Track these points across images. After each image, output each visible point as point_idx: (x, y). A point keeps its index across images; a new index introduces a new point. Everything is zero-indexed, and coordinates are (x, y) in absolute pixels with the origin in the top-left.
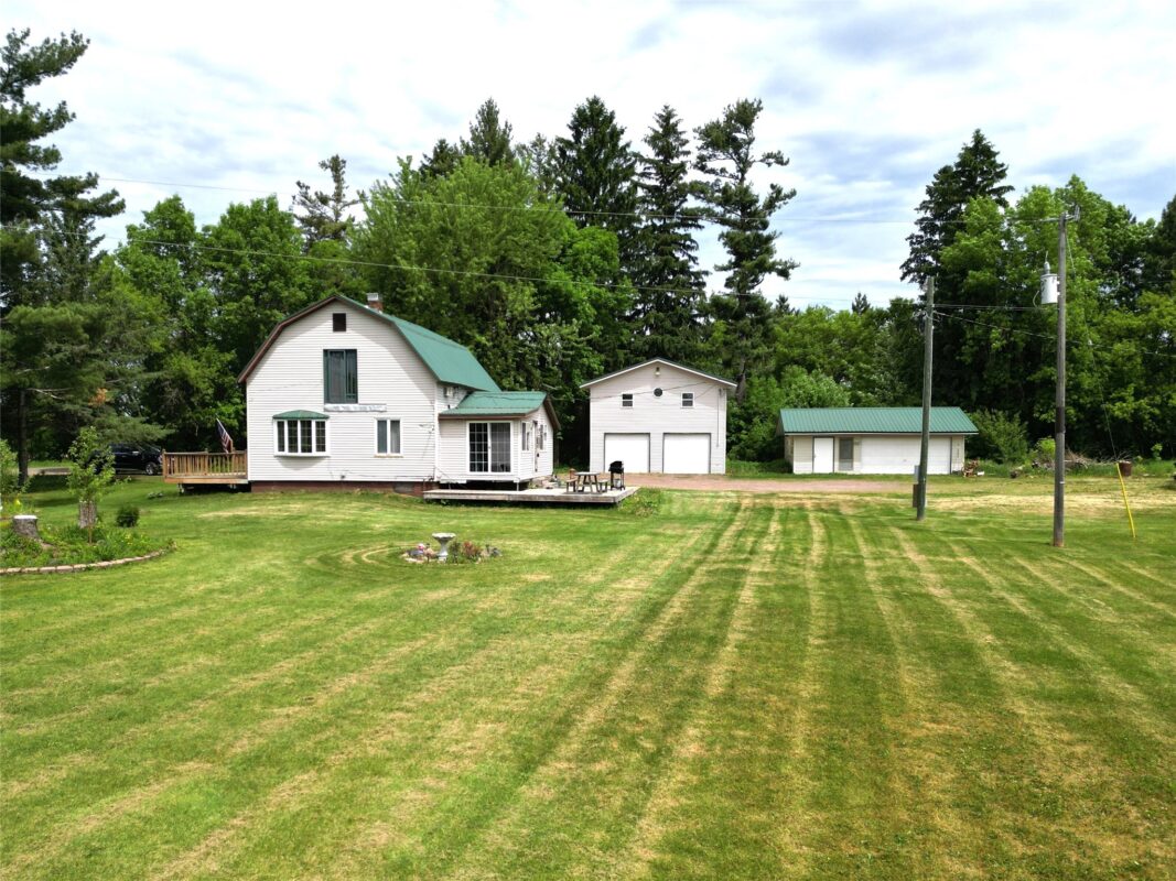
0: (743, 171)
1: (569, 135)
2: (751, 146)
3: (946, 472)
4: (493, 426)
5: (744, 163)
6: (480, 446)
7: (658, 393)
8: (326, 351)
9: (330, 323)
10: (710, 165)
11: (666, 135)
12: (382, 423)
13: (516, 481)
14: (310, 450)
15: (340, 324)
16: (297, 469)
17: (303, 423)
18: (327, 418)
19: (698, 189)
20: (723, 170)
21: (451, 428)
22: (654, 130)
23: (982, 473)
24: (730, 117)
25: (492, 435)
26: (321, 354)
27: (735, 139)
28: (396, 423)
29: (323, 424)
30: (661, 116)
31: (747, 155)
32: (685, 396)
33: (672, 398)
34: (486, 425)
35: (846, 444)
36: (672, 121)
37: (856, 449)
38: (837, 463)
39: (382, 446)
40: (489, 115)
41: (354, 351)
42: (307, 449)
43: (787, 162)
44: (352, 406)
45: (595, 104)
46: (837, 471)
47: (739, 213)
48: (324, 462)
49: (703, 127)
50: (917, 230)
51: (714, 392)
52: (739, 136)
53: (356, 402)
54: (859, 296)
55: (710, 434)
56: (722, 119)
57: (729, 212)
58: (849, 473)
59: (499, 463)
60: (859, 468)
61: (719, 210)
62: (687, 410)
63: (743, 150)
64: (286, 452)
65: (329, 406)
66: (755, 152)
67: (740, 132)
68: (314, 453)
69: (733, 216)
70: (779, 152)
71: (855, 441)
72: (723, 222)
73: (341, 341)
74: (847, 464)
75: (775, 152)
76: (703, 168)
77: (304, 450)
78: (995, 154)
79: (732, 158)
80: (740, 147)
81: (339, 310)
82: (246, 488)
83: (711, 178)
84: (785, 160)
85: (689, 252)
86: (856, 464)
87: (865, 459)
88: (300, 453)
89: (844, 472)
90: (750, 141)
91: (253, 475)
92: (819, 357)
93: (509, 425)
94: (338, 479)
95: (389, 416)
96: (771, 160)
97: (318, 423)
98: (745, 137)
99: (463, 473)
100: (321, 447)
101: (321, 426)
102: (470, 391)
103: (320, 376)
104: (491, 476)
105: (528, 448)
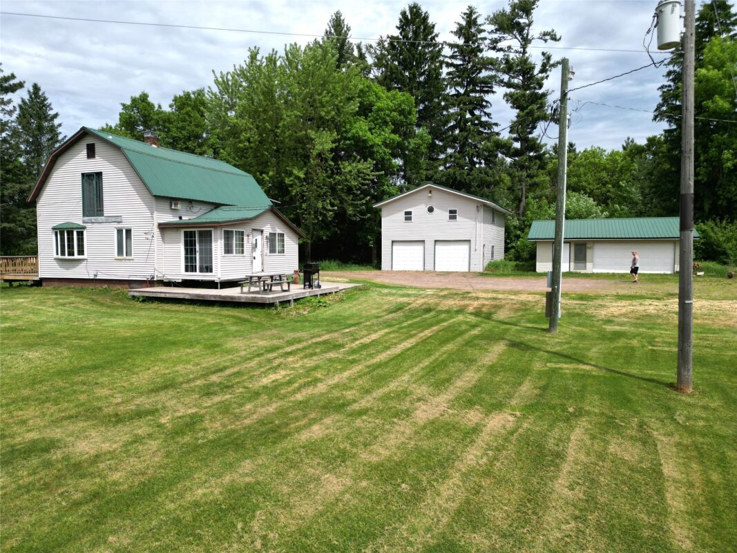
0: (524, 47)
1: (396, 33)
2: (531, 27)
3: (669, 272)
4: (201, 233)
5: (526, 41)
6: (191, 250)
7: (431, 210)
8: (83, 174)
9: (84, 153)
10: (500, 45)
11: (469, 28)
12: (120, 231)
13: (217, 280)
14: (73, 255)
15: (91, 153)
16: (67, 269)
17: (68, 232)
18: (84, 228)
19: (490, 63)
20: (509, 48)
21: (170, 235)
22: (458, 24)
23: (702, 273)
24: (514, 7)
25: (200, 242)
26: (80, 178)
27: (518, 24)
28: (129, 232)
29: (82, 233)
30: (465, 14)
31: (528, 35)
32: (451, 212)
33: (441, 214)
34: (195, 232)
35: (581, 248)
36: (474, 16)
37: (589, 253)
38: (572, 264)
39: (120, 252)
40: (338, 24)
41: (101, 174)
42: (71, 253)
43: (560, 39)
44: (100, 218)
45: (415, 10)
46: (572, 270)
47: (521, 78)
48: (84, 264)
49: (492, 16)
50: (665, 82)
51: (473, 207)
52: (522, 21)
53: (102, 215)
54: (628, 139)
55: (469, 241)
56: (508, 10)
57: (513, 77)
58: (582, 272)
59: (204, 265)
60: (590, 268)
61: (506, 78)
62: (452, 222)
63: (525, 31)
64: (60, 256)
65: (86, 218)
66: (534, 32)
67: (522, 18)
68: (76, 256)
69: (516, 81)
70: (553, 31)
71: (588, 245)
72: (509, 85)
73: (92, 166)
74: (581, 265)
75: (550, 30)
76: (494, 48)
77: (69, 255)
78: (730, 7)
79: (516, 38)
80: (523, 29)
81: (89, 141)
82: (39, 283)
83: (500, 55)
84: (558, 37)
85: (485, 110)
86: (589, 265)
87: (597, 260)
88: (67, 257)
89: (578, 271)
90: (529, 25)
91: (43, 273)
92: (589, 184)
93: (211, 231)
94: (92, 277)
95: (124, 226)
96: (547, 37)
97: (78, 233)
98: (527, 21)
99: (181, 274)
100: (81, 252)
101: (80, 234)
102: (217, 206)
103: (80, 195)
104: (197, 276)
105: (243, 253)
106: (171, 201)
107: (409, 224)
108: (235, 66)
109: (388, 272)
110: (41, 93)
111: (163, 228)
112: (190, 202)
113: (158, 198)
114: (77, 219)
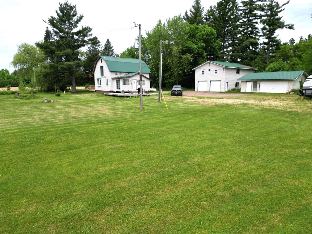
6: (117, 84)
7: (209, 70)
9: (101, 61)
12: (106, 80)
13: (121, 91)
16: (99, 88)
21: (114, 81)
26: (100, 67)
32: (215, 71)
33: (212, 72)
34: (118, 80)
35: (256, 83)
37: (258, 85)
38: (252, 89)
39: (106, 85)
41: (103, 66)
42: (99, 85)
44: (103, 77)
46: (252, 91)
48: (101, 87)
51: (222, 69)
55: (221, 81)
59: (119, 88)
60: (258, 91)
62: (216, 74)
71: (258, 82)
73: (102, 64)
74: (255, 90)
81: (101, 58)
82: (96, 91)
86: (257, 89)
87: (261, 88)
89: (254, 92)
91: (96, 89)
94: (102, 90)
95: (107, 78)
99: (116, 89)
100: (101, 85)
101: (100, 80)
102: (129, 73)
103: (100, 71)
104: (118, 90)
105: (129, 85)
106: (116, 72)
107: (203, 75)
108: (154, 27)
109: (196, 91)
110: (109, 41)
111: (113, 79)
112: (121, 72)
113: (111, 72)
114: (100, 77)
